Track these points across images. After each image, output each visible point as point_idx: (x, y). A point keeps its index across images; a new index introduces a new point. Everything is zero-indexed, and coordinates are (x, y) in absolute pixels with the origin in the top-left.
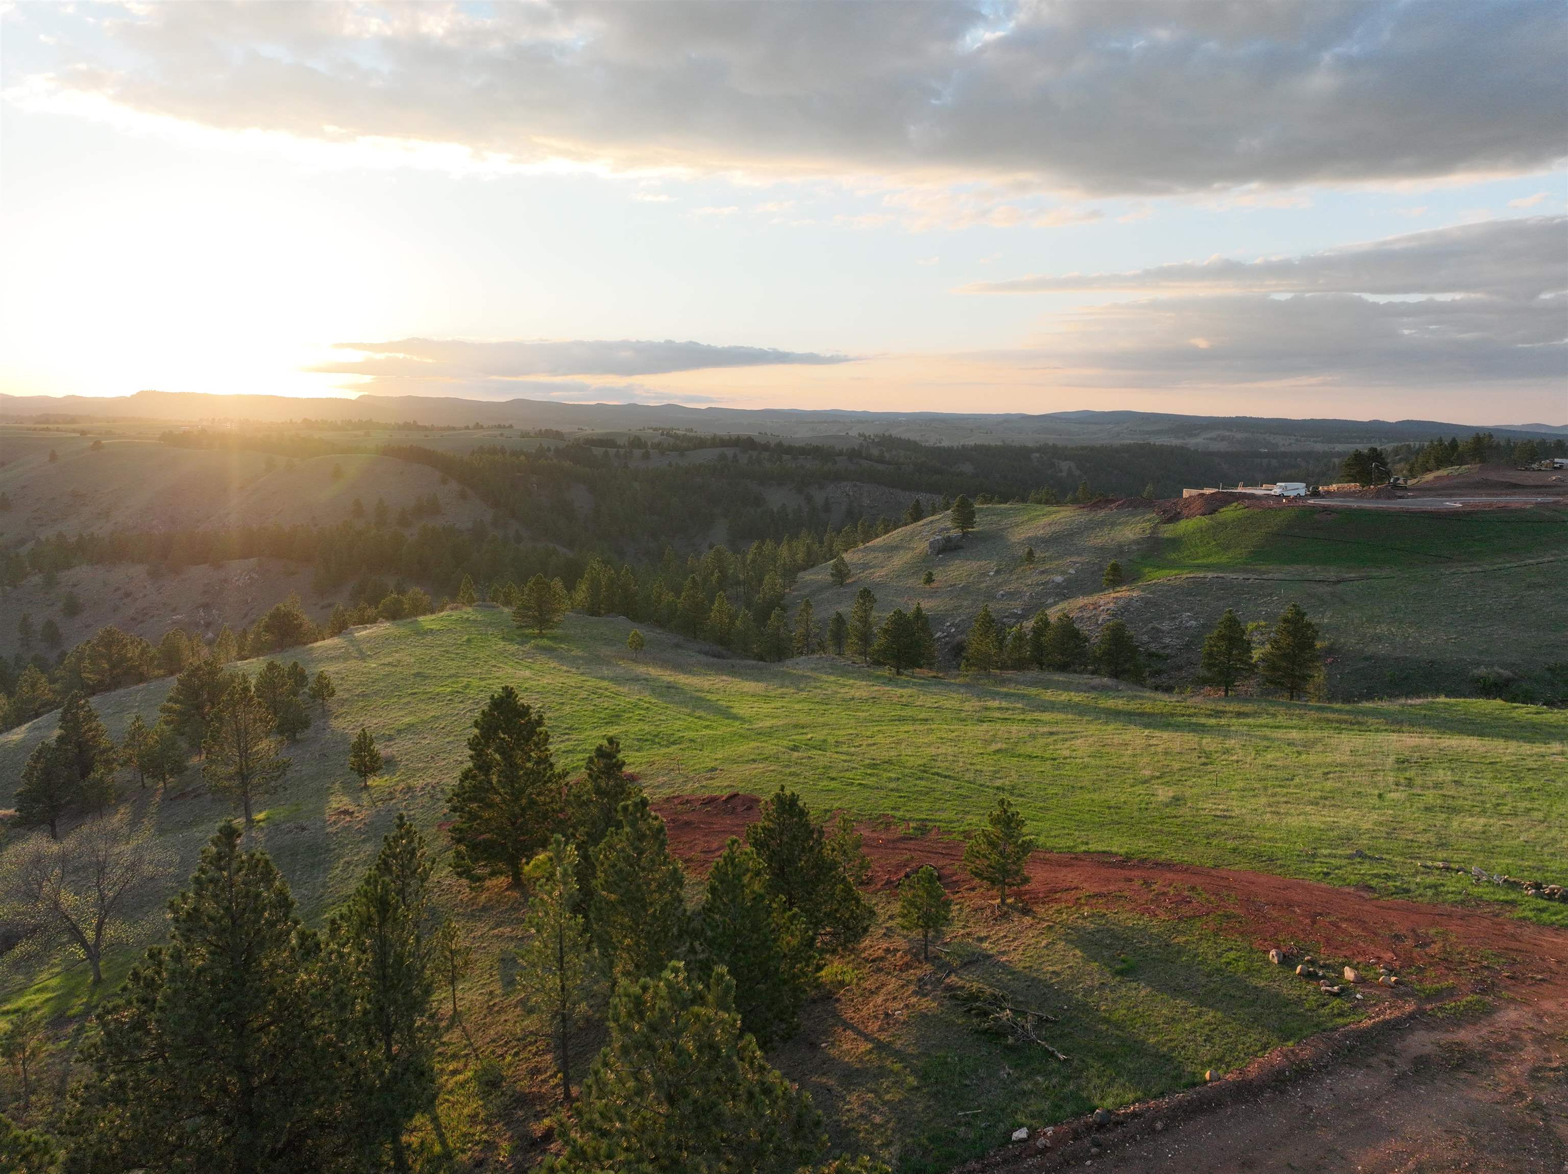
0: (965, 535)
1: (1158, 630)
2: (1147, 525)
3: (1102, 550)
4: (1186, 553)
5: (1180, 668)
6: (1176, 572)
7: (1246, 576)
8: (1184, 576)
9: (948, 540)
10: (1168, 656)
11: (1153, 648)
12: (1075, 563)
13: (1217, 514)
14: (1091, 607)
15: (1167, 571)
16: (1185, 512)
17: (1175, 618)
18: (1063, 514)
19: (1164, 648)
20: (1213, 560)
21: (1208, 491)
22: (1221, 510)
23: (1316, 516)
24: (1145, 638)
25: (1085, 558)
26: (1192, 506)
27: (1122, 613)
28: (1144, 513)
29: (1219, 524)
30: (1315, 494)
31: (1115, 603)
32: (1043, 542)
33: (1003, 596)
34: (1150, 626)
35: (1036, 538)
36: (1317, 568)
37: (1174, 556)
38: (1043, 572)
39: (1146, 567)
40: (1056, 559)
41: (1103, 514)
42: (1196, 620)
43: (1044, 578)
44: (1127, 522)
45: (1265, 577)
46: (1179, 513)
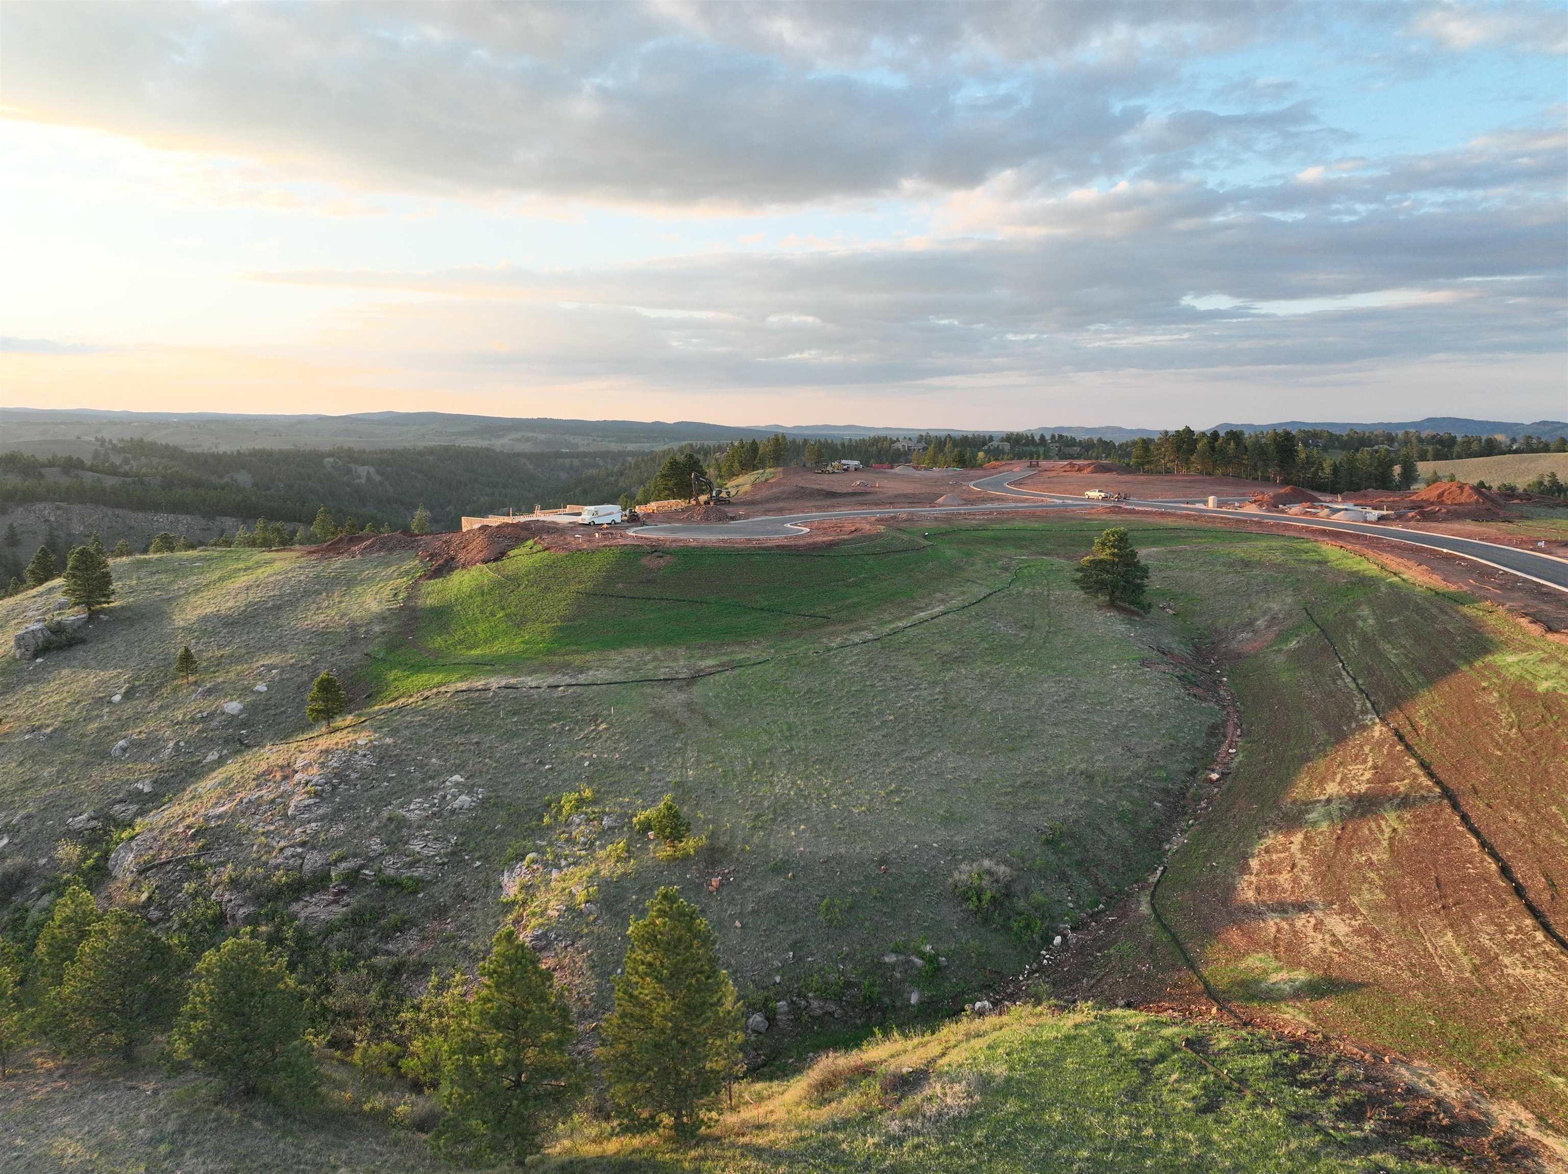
0: (93, 616)
1: (402, 823)
2: (404, 582)
3: (323, 635)
4: (460, 635)
5: (441, 912)
6: (438, 678)
7: (551, 680)
8: (452, 688)
9: (58, 629)
10: (420, 884)
11: (391, 866)
12: (270, 668)
13: (506, 561)
14: (279, 776)
15: (426, 676)
16: (462, 557)
17: (432, 789)
18: (278, 566)
19: (411, 865)
20: (500, 647)
21: (494, 521)
22: (511, 553)
23: (644, 561)
24: (375, 845)
25: (290, 657)
26: (471, 547)
27: (335, 787)
28: (402, 560)
29: (508, 578)
30: (634, 519)
31: (323, 765)
32: (226, 625)
33: (124, 750)
34: (385, 814)
35: (217, 616)
36: (658, 651)
37: (438, 642)
38: (209, 692)
39: (391, 669)
40: (240, 660)
41: (338, 564)
42: (470, 793)
43: (206, 706)
44: (371, 579)
45: (582, 678)
46: (453, 559)
